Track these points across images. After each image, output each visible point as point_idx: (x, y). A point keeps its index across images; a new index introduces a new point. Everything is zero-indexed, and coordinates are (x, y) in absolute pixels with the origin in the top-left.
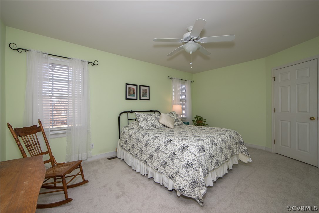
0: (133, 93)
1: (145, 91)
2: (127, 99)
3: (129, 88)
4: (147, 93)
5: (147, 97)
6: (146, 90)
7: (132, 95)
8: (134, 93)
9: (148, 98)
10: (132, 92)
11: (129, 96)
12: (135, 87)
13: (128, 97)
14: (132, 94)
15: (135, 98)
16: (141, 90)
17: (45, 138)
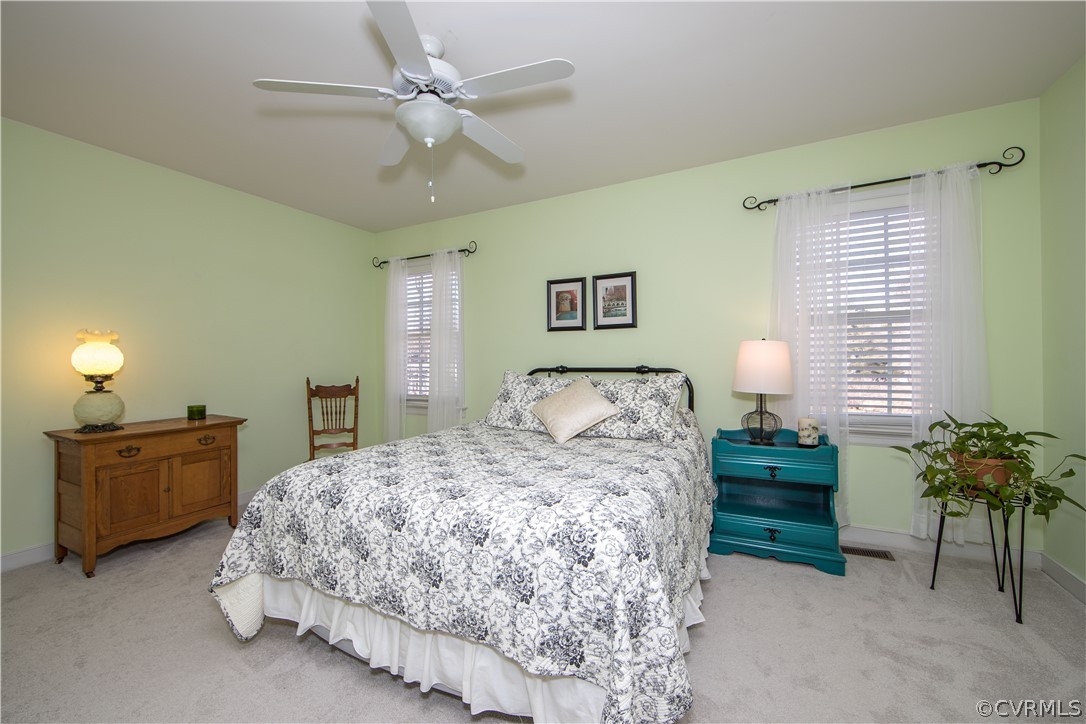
0: (572, 309)
1: (618, 295)
2: (551, 329)
3: (558, 294)
4: (624, 299)
5: (625, 315)
6: (620, 290)
7: (568, 316)
8: (573, 307)
9: (628, 320)
10: (566, 306)
11: (558, 319)
12: (577, 287)
13: (555, 323)
14: (566, 312)
15: (578, 322)
16: (601, 294)
17: (356, 406)
